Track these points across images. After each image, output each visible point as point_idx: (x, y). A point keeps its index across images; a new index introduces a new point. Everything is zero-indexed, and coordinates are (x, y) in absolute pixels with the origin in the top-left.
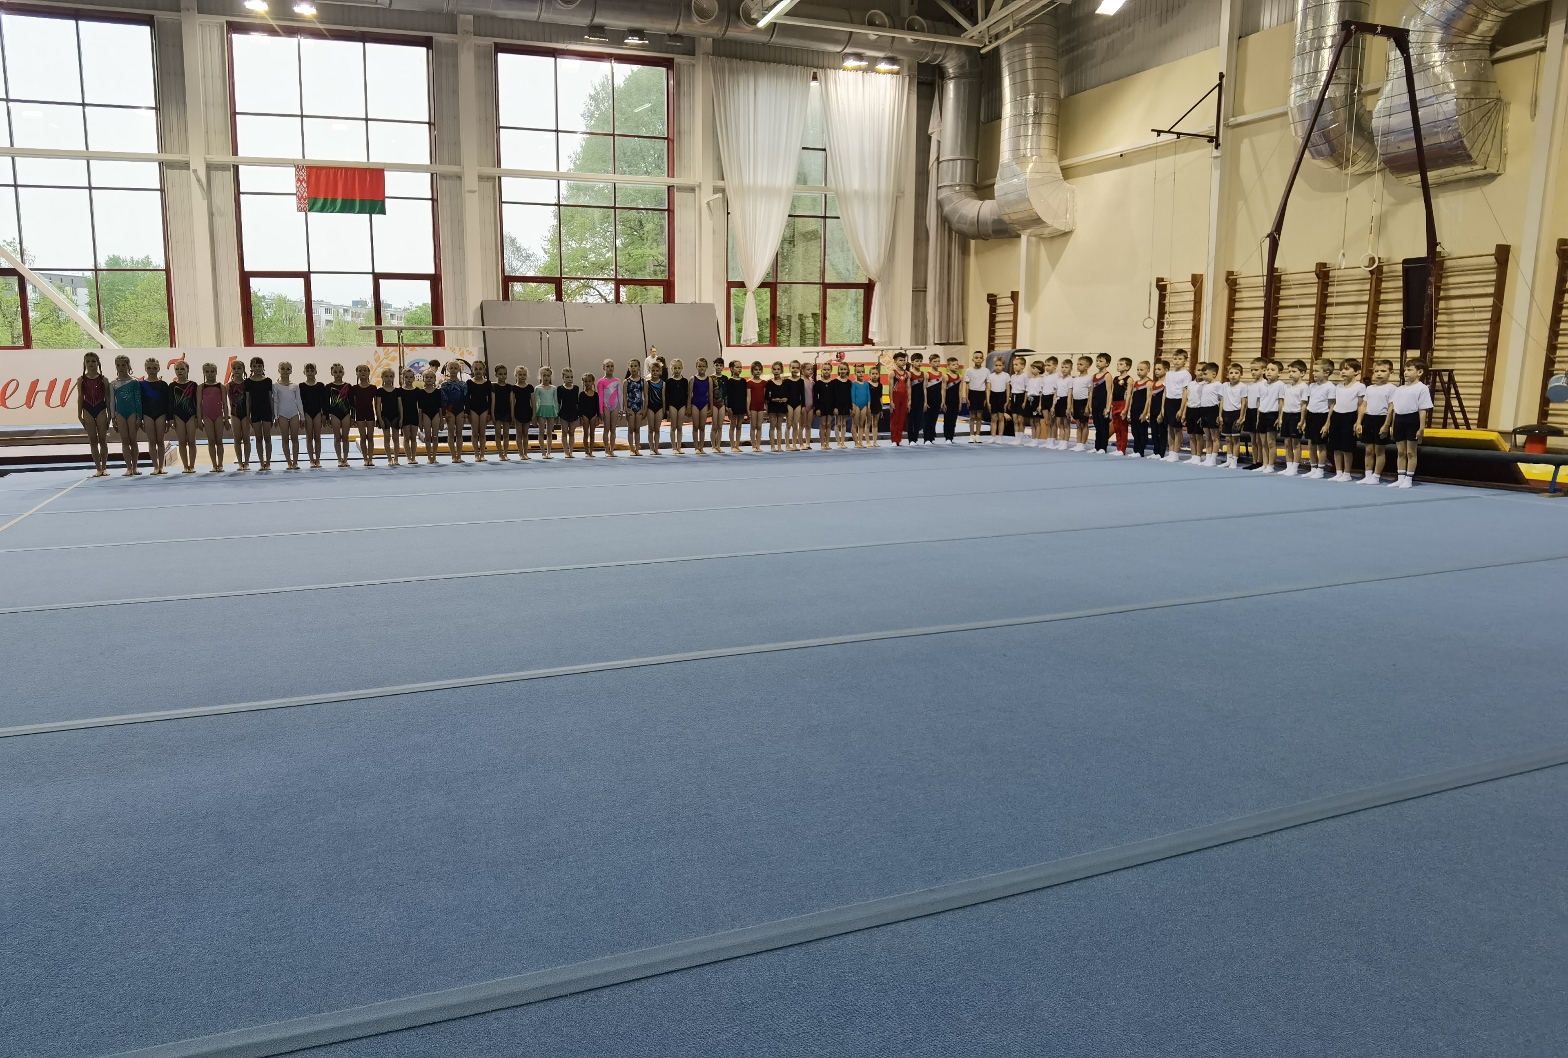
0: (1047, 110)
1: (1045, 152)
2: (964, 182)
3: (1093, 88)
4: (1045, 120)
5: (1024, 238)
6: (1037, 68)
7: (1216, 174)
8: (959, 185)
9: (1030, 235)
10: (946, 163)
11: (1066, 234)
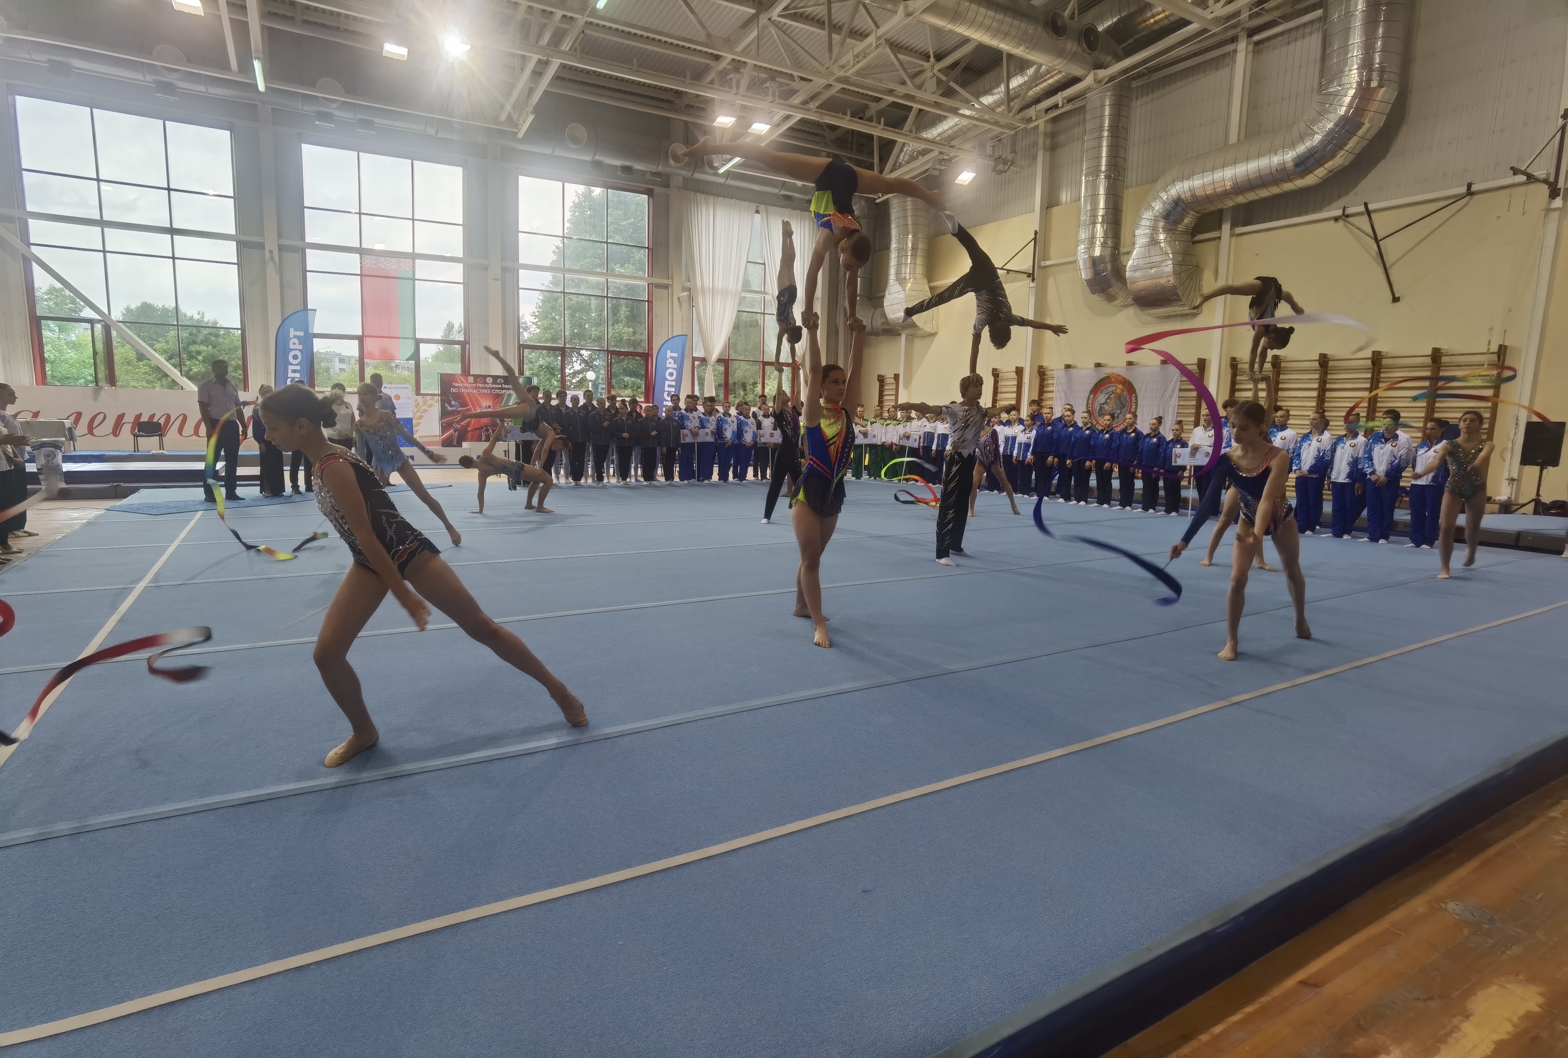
0: (921, 246)
1: (919, 276)
4: (919, 253)
5: (903, 337)
6: (914, 216)
7: (1032, 299)
9: (907, 335)
11: (932, 335)
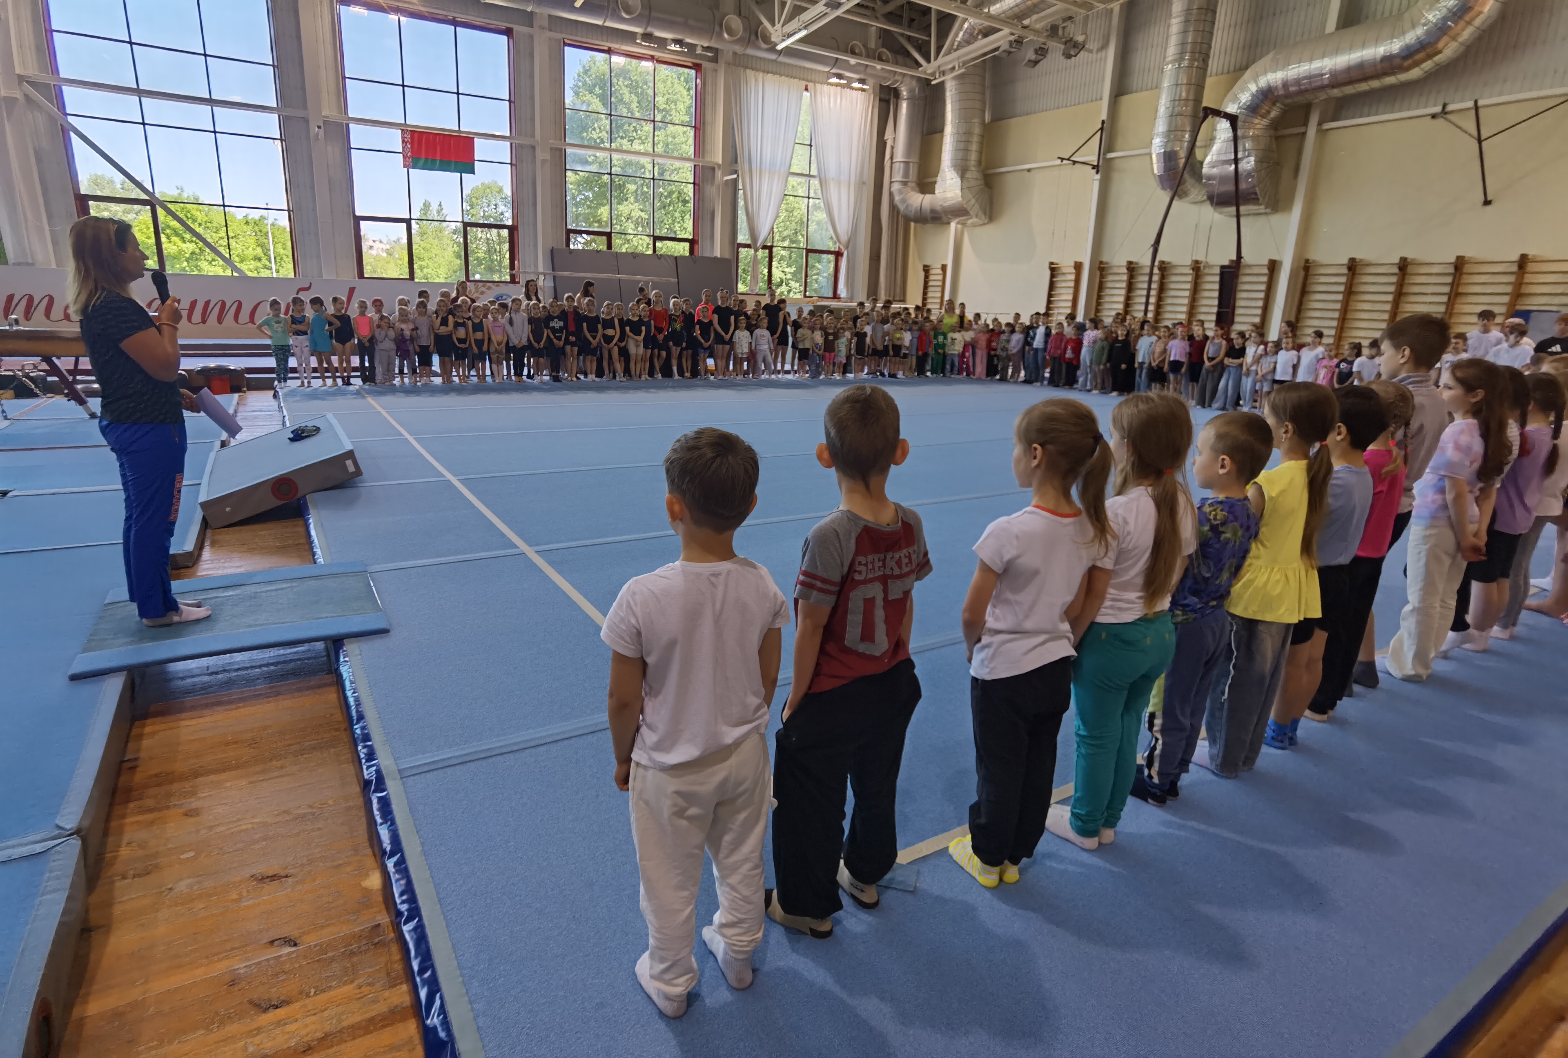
0: (976, 131)
1: (973, 163)
2: (911, 180)
4: (974, 139)
5: (953, 225)
7: (1095, 192)
8: (907, 182)
9: (958, 223)
10: (897, 163)
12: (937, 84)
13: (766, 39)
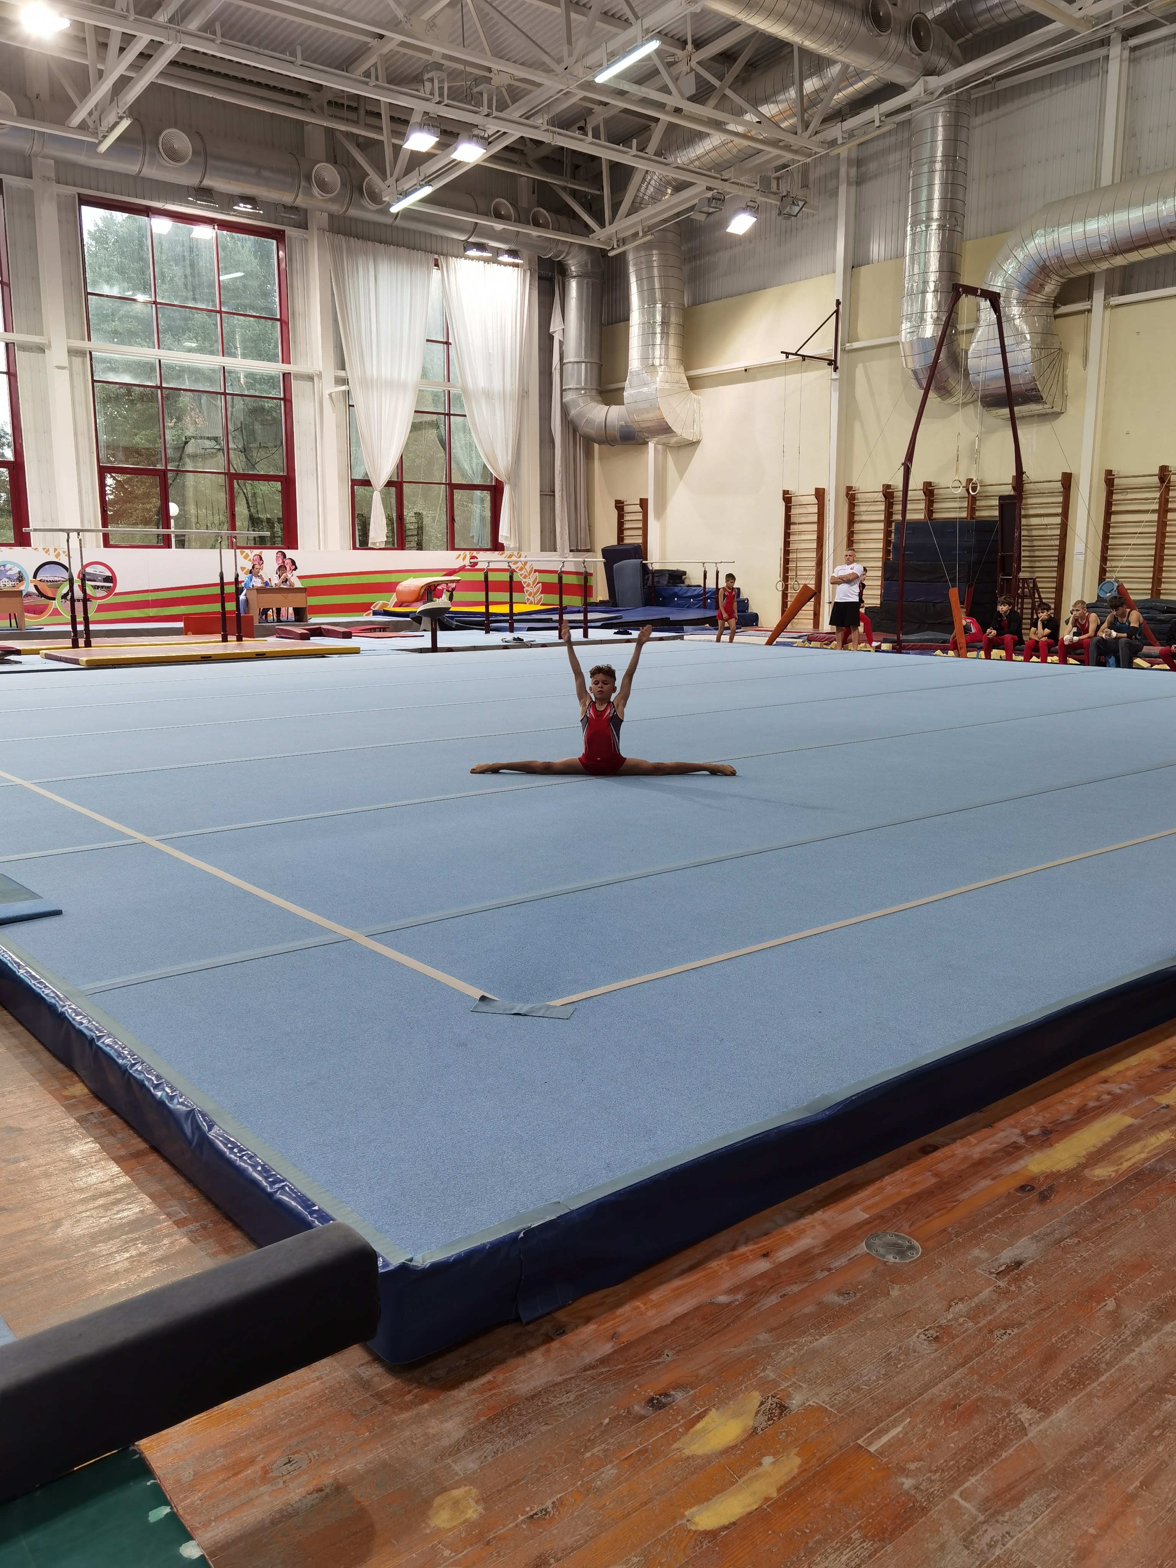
0: (674, 319)
1: (673, 362)
2: (589, 386)
3: (717, 300)
4: (672, 329)
5: (651, 445)
6: (663, 276)
7: (835, 396)
8: (584, 389)
9: (657, 443)
10: (570, 365)
11: (693, 444)
12: (616, 256)
13: (375, 198)
